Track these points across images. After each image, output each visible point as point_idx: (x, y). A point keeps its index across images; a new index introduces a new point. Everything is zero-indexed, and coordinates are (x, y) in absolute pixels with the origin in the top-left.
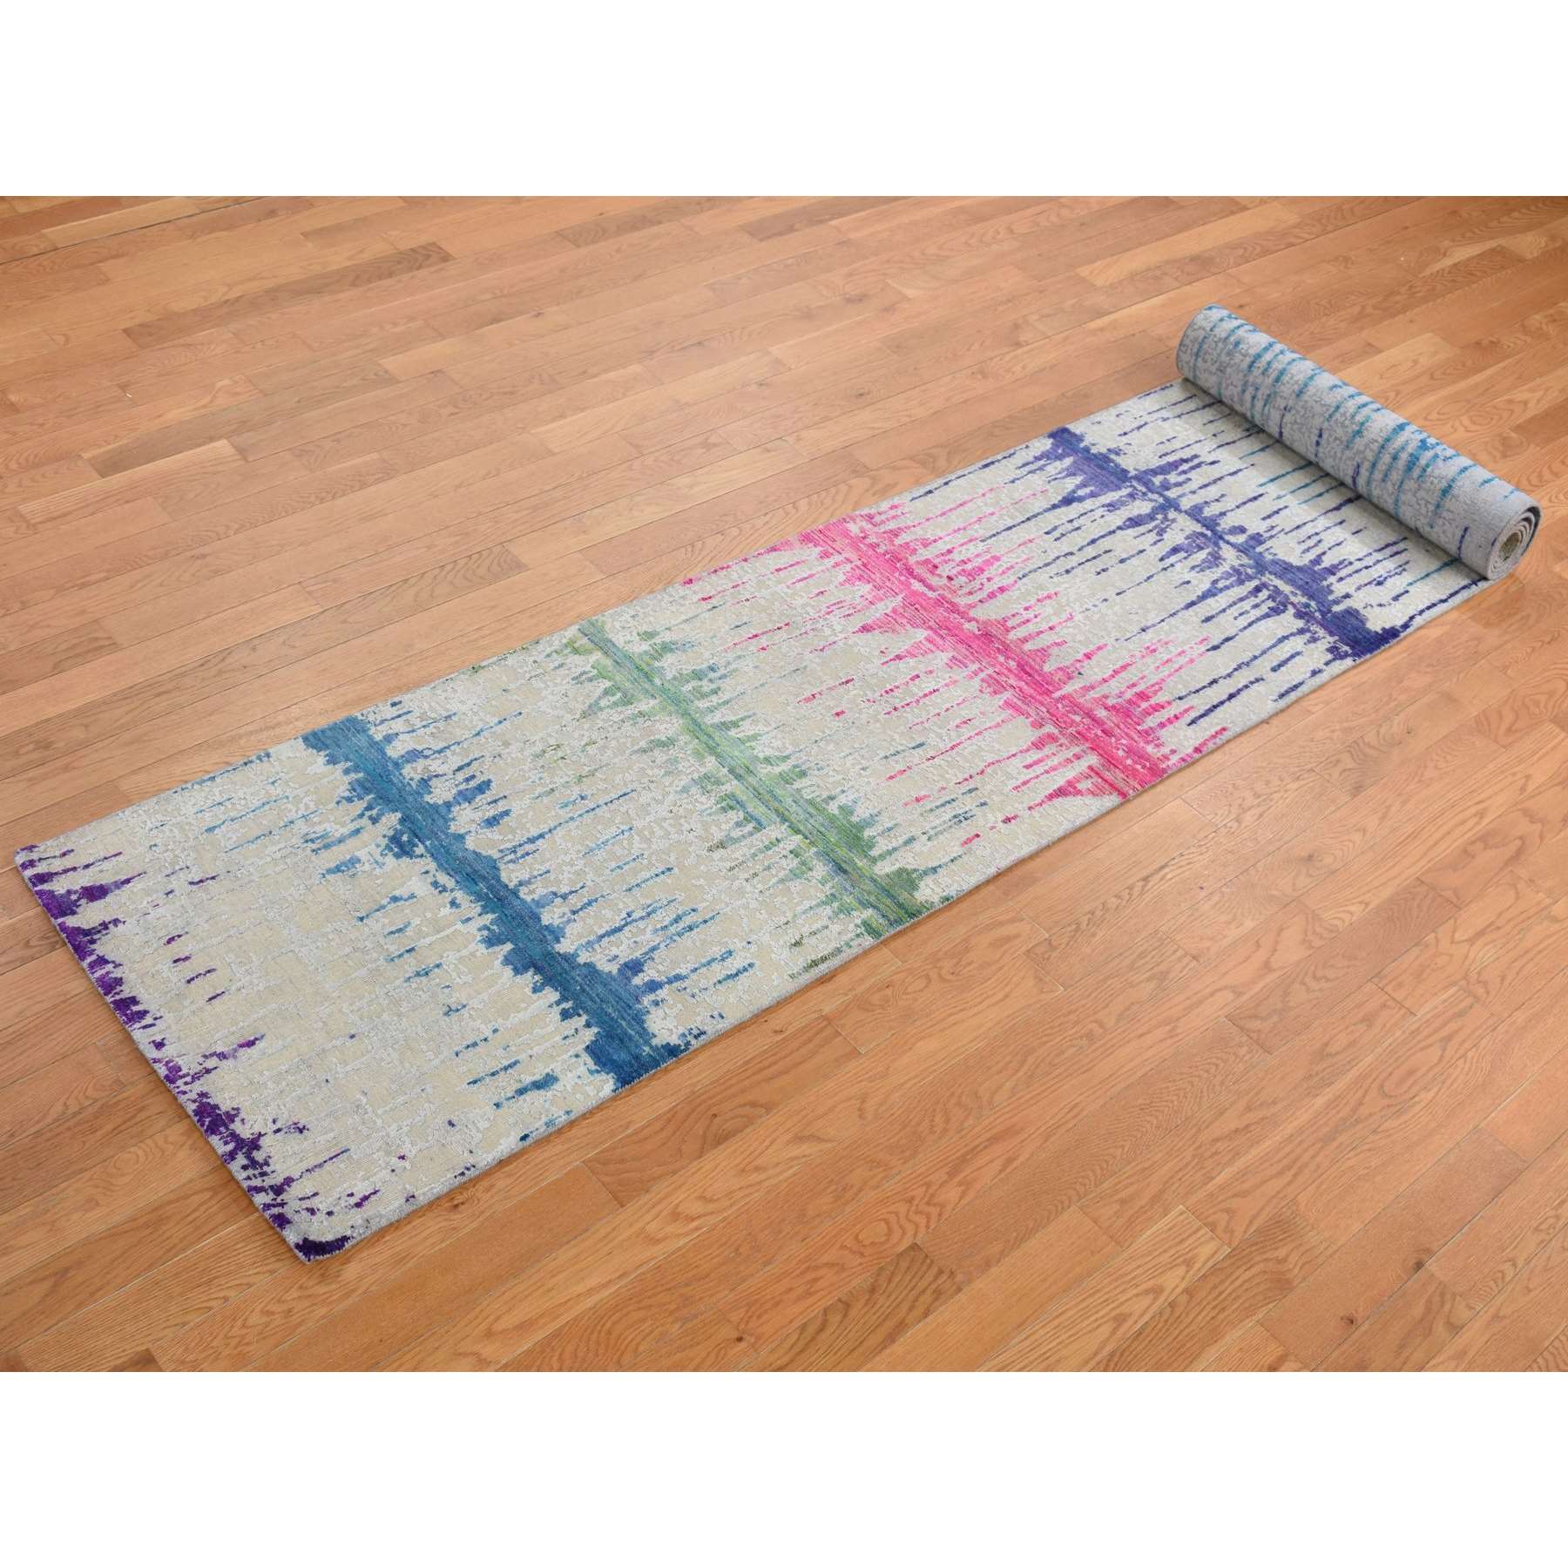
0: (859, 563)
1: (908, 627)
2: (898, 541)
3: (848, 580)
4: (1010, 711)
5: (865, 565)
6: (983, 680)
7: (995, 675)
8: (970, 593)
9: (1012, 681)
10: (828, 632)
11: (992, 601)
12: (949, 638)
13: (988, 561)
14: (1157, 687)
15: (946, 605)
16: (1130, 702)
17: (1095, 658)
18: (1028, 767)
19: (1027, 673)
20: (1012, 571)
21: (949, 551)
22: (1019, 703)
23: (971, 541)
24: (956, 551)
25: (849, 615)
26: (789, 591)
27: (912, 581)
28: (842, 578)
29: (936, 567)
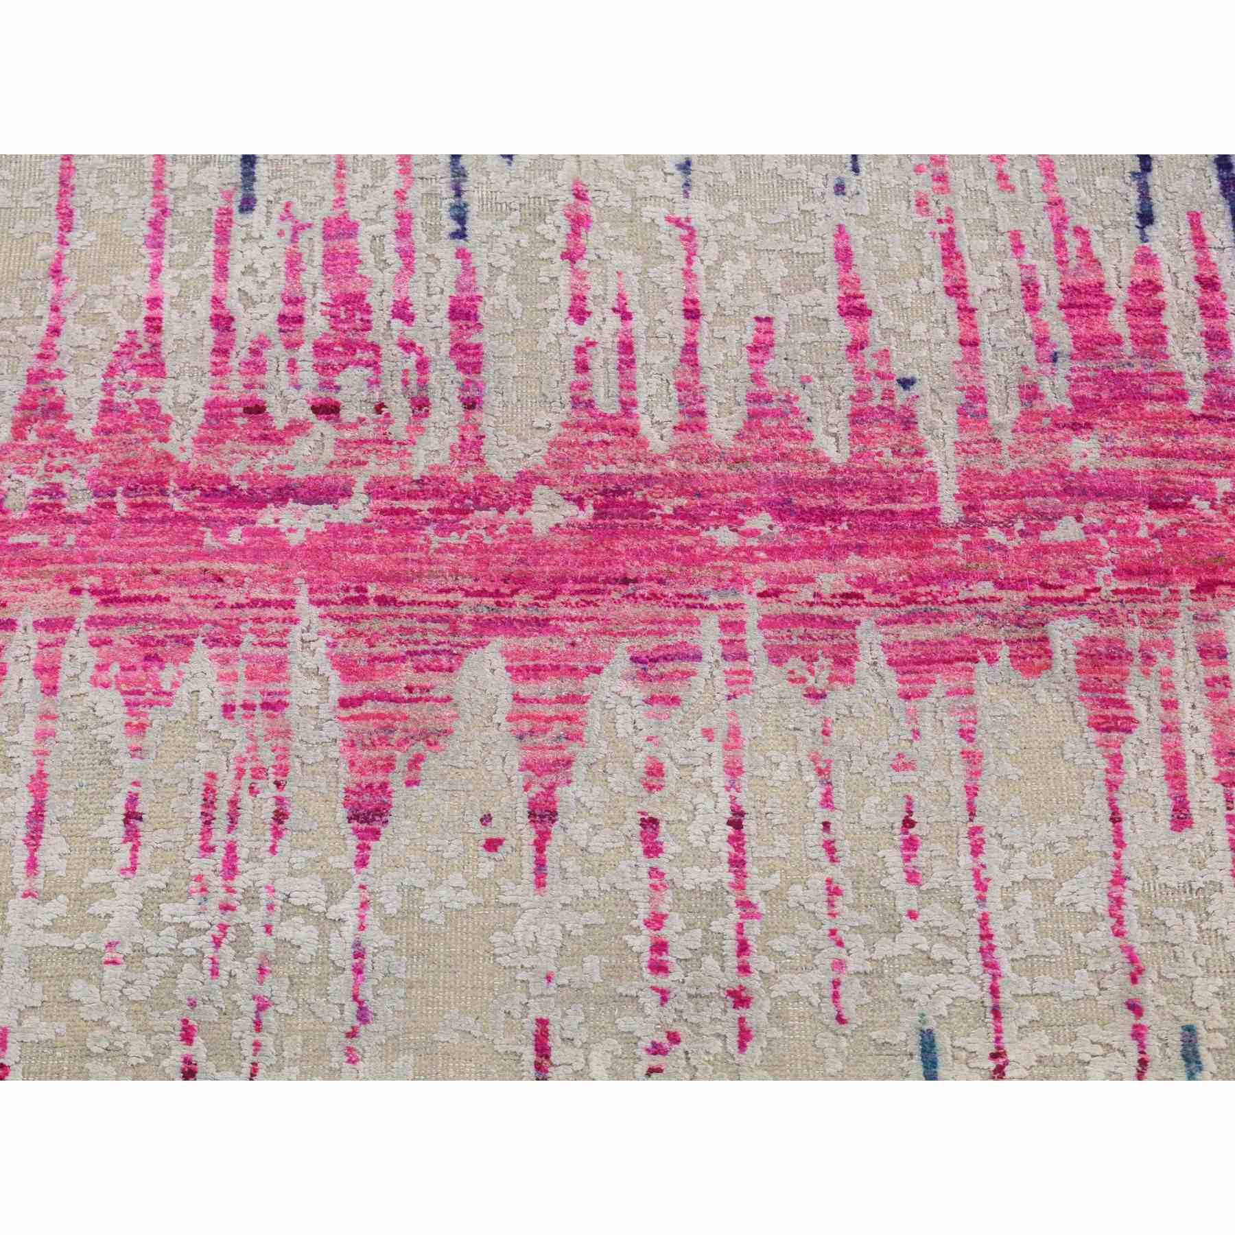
0: (88, 606)
1: (439, 683)
2: (84, 425)
3: (135, 699)
4: (940, 685)
5: (107, 596)
6: (777, 657)
7: (775, 607)
8: (421, 405)
9: (831, 581)
10: (301, 932)
11: (488, 375)
12: (555, 608)
13: (331, 260)
14: (1073, 243)
15: (424, 506)
16: (1088, 347)
17: (873, 297)
18: (1181, 819)
19: (822, 515)
20: (419, 235)
21: (223, 322)
22: (922, 632)
23: (223, 234)
24: (233, 305)
25: (280, 816)
26: (58, 906)
27: (266, 517)
28: (111, 704)
29: (256, 410)
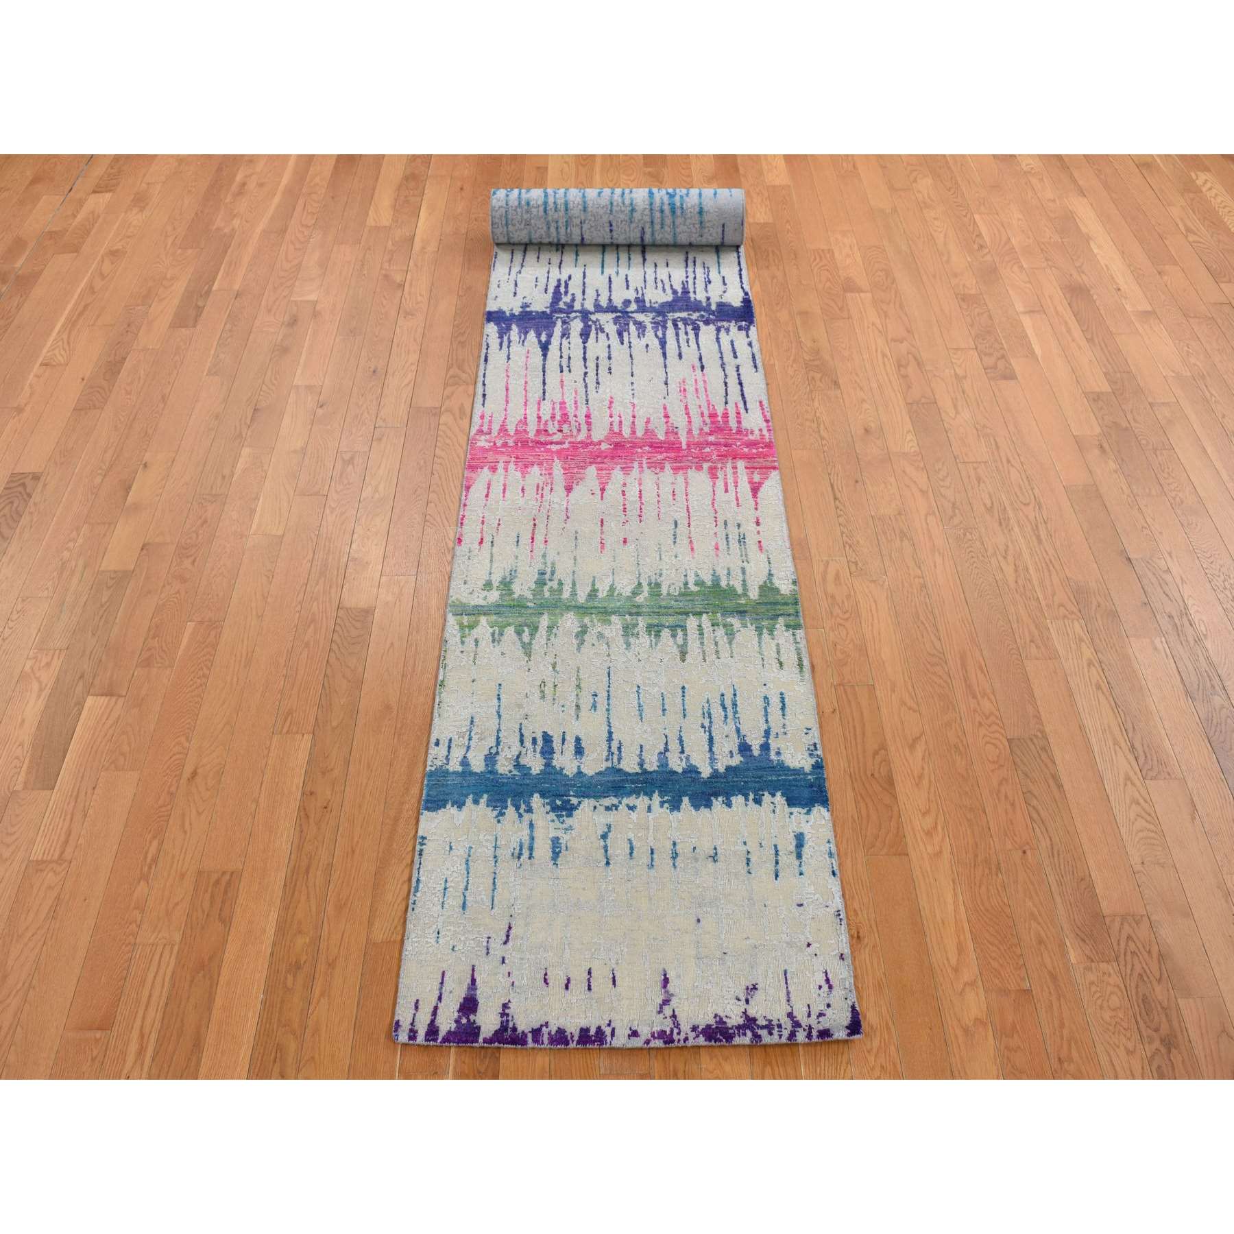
0: (513, 459)
1: (582, 471)
2: (512, 432)
3: (523, 473)
4: (681, 472)
5: (517, 458)
6: (649, 468)
7: (649, 461)
8: (579, 430)
9: (660, 457)
10: (556, 506)
11: (593, 426)
12: (605, 460)
13: (561, 408)
14: (711, 407)
15: (580, 445)
16: (713, 423)
17: (670, 414)
18: (726, 491)
19: (658, 447)
20: (579, 404)
21: (539, 418)
22: (678, 464)
23: (539, 404)
24: (541, 415)
25: (552, 489)
26: (509, 502)
27: (549, 447)
28: (519, 474)
29: (546, 431)
